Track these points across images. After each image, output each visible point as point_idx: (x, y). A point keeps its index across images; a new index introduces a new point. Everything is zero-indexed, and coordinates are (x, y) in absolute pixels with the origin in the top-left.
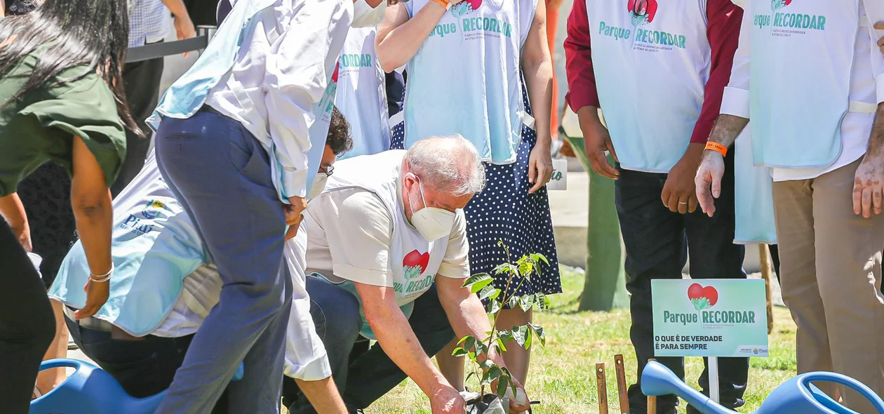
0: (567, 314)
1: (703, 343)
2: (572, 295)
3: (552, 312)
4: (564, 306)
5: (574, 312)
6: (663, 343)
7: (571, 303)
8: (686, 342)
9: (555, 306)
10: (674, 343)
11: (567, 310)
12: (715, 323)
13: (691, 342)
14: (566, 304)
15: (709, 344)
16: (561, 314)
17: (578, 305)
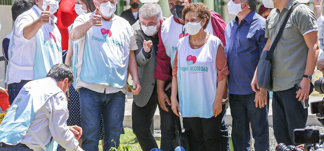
0: (131, 144)
2: (133, 138)
3: (126, 143)
4: (130, 141)
5: (133, 143)
7: (132, 140)
9: (127, 142)
11: (131, 143)
14: (131, 140)
16: (129, 144)
17: (134, 141)
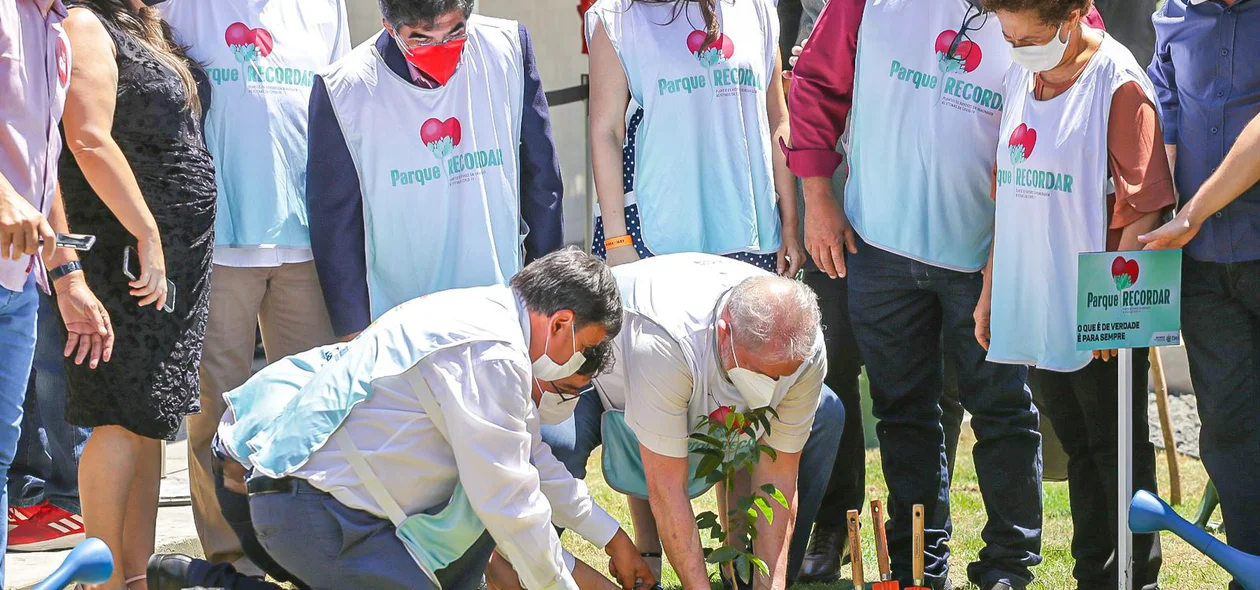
1: (1122, 331)
6: (1085, 333)
8: (1106, 332)
10: (1095, 333)
12: (1134, 305)
13: (1111, 332)
15: (1127, 332)
